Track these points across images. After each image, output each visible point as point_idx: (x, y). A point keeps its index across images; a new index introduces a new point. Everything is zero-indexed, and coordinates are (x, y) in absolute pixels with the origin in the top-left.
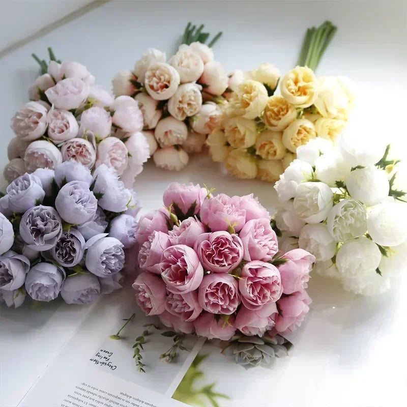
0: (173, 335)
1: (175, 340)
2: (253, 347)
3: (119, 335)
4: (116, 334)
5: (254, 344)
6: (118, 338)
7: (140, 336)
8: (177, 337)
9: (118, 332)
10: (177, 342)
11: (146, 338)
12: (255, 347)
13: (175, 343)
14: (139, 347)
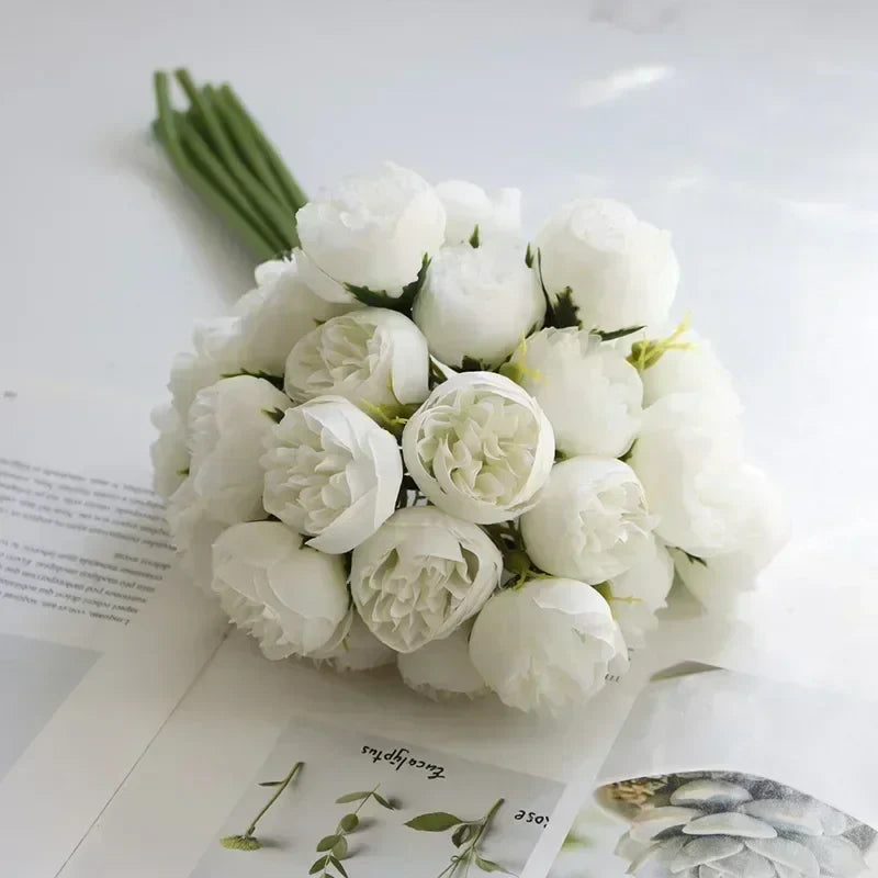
0: (449, 826)
1: (457, 840)
2: (740, 847)
3: (253, 835)
4: (243, 832)
5: (738, 839)
6: (252, 844)
7: (333, 833)
8: (462, 830)
9: (249, 827)
10: (464, 846)
11: (352, 840)
12: (746, 848)
13: (460, 851)
14: (330, 869)
